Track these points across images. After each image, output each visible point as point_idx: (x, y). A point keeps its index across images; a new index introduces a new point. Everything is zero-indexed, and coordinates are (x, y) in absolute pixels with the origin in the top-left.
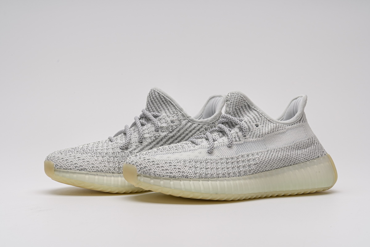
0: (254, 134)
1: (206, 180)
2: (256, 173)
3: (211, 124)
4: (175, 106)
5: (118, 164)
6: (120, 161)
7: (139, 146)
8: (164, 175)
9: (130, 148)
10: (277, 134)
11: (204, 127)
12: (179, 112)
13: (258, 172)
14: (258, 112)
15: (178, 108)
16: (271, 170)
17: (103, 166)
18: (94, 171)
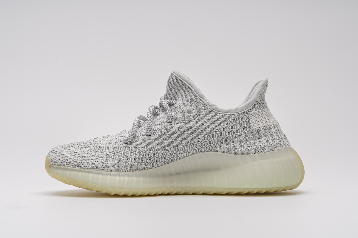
3: (241, 113)
4: (194, 92)
5: (118, 161)
6: (121, 157)
7: (146, 139)
9: (136, 142)
11: (232, 118)
12: (198, 100)
15: (197, 95)
17: (100, 162)
18: (89, 167)
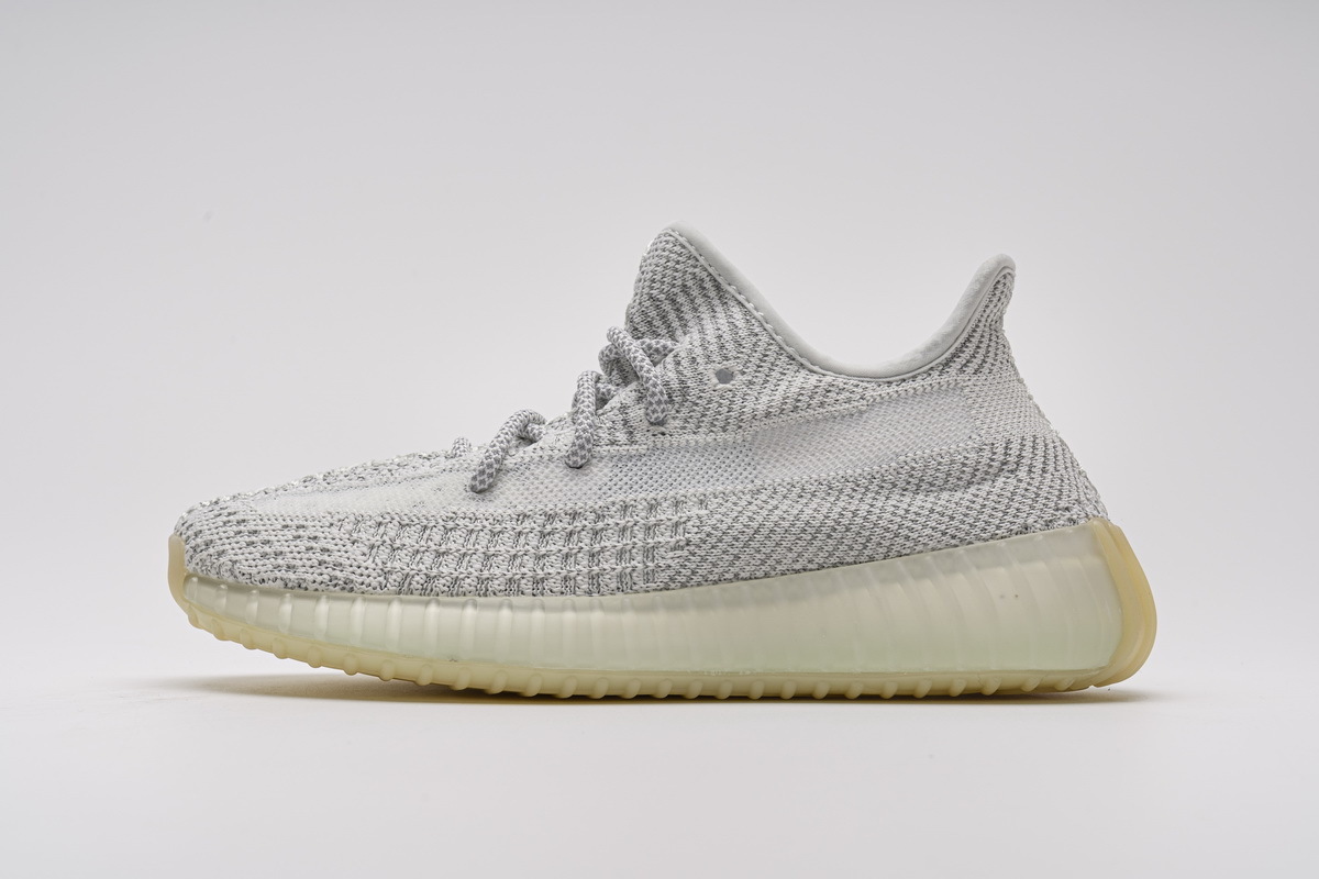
0: (703, 416)
1: (454, 604)
2: (683, 586)
8: (265, 576)
10: (817, 421)
13: (692, 582)
14: (747, 312)
16: (767, 575)
